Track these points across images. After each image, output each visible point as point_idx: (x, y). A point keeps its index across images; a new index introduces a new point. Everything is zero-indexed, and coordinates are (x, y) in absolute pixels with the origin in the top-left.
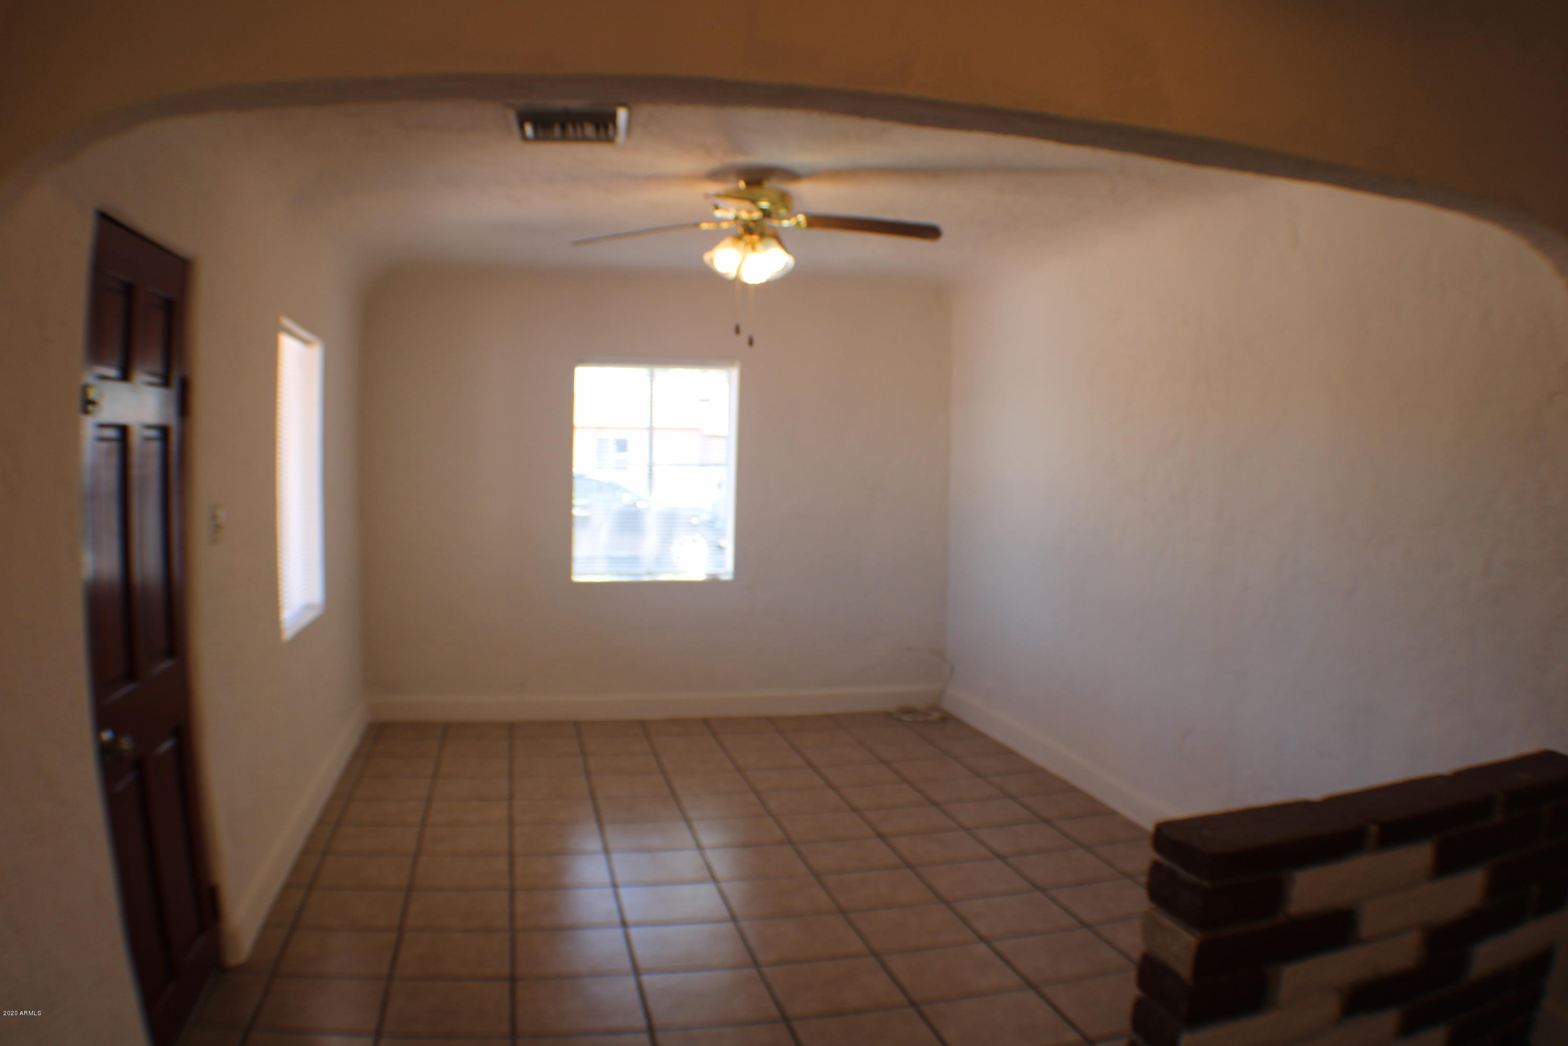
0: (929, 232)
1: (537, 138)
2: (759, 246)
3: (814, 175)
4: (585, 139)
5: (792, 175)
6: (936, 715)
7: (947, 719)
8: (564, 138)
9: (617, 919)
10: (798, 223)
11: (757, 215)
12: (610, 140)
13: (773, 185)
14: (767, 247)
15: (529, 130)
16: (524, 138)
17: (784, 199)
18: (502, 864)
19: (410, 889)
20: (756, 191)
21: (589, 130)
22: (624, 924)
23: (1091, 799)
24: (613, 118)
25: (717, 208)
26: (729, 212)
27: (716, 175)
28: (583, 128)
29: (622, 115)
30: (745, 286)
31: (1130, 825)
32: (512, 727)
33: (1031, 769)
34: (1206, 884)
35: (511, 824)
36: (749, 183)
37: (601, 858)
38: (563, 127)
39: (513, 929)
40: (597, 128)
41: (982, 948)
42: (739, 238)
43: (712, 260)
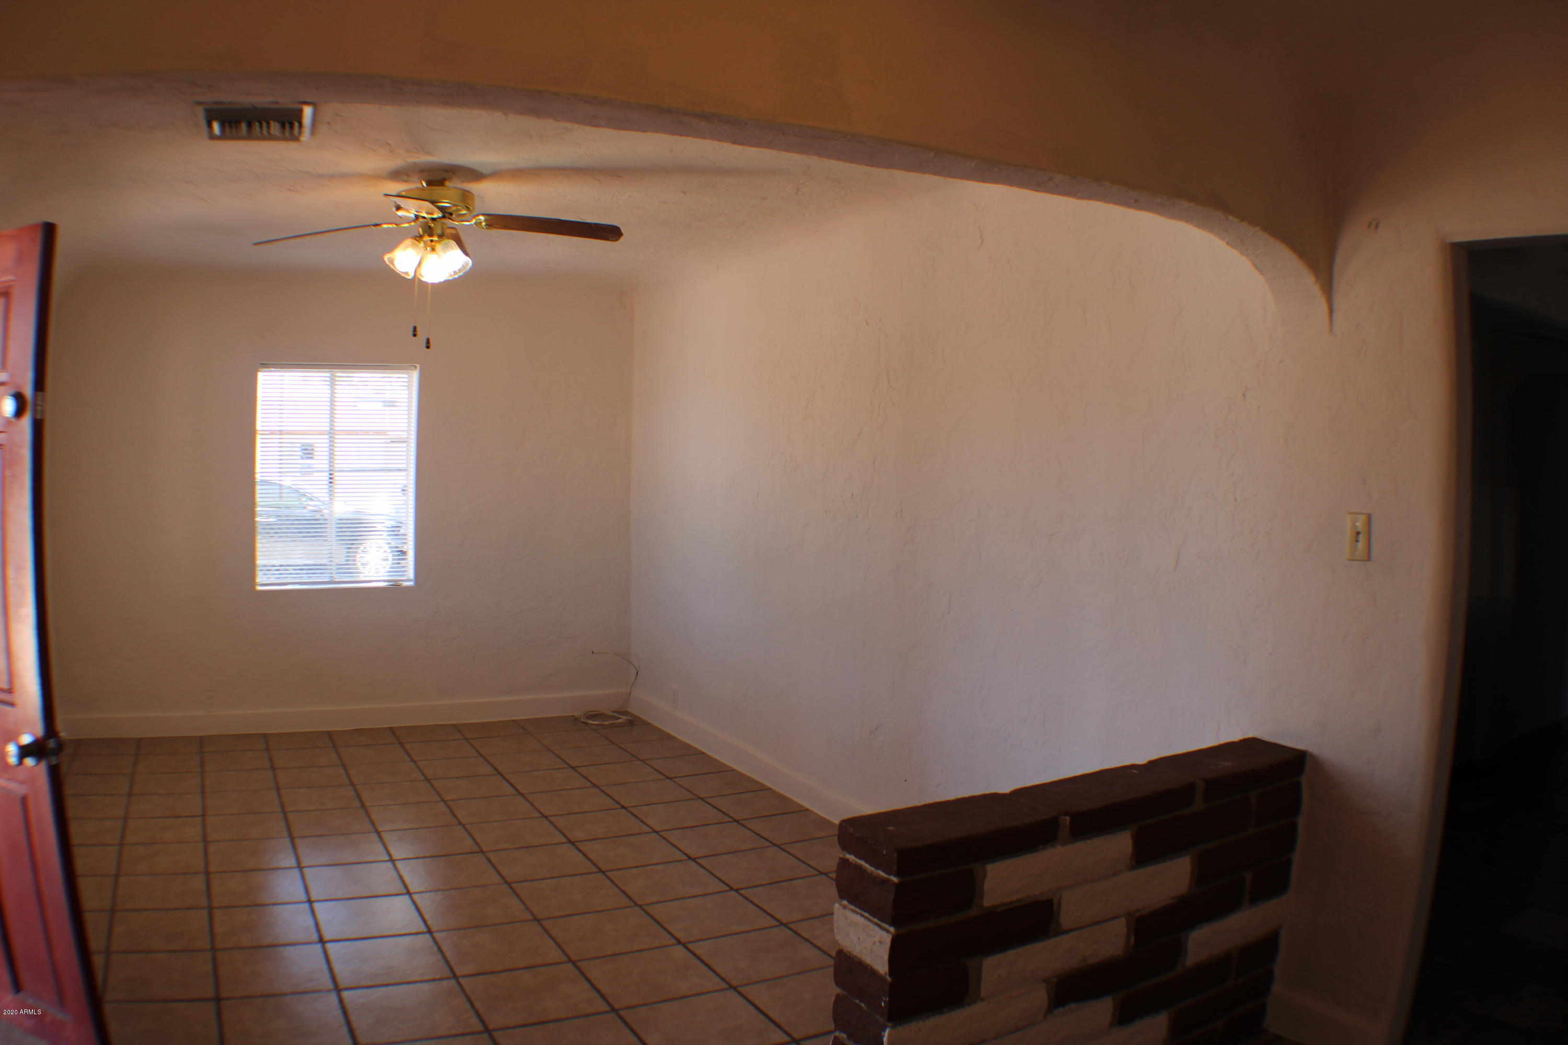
0: (610, 233)
1: (223, 137)
2: (438, 247)
3: (497, 174)
4: (272, 138)
5: (475, 175)
6: (623, 719)
7: (633, 722)
8: (250, 137)
9: (315, 937)
10: (478, 224)
11: (437, 214)
12: (297, 139)
13: (455, 184)
14: (446, 248)
15: (216, 126)
16: (212, 137)
17: (466, 198)
18: (199, 883)
19: (113, 911)
20: (438, 190)
21: (275, 128)
22: (322, 941)
23: (783, 799)
24: (299, 115)
25: (399, 208)
26: (410, 210)
27: (397, 175)
28: (269, 127)
29: (308, 111)
30: (423, 285)
31: (823, 822)
32: (202, 740)
33: (721, 770)
34: (895, 879)
35: (206, 842)
36: (429, 183)
37: (296, 873)
38: (250, 125)
39: (214, 949)
40: (283, 125)
41: (679, 951)
42: (419, 238)
43: (392, 261)
